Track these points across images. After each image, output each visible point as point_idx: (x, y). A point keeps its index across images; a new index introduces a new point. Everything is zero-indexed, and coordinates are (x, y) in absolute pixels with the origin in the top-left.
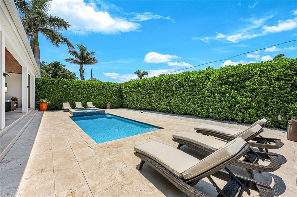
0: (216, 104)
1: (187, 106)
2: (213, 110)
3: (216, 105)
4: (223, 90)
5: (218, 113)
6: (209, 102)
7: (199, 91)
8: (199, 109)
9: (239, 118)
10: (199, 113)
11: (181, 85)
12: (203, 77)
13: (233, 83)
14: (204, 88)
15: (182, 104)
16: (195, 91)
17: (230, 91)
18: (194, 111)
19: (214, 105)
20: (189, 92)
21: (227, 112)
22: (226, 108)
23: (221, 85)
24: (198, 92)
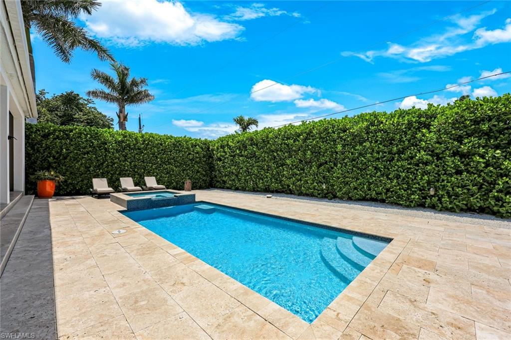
0: (444, 177)
1: (370, 184)
2: (436, 191)
3: (443, 181)
4: (464, 148)
5: (450, 197)
6: (425, 173)
7: (400, 152)
8: (400, 189)
9: (502, 206)
10: (400, 197)
11: (358, 139)
12: (410, 124)
13: (488, 134)
14: (413, 145)
15: (358, 179)
16: (390, 153)
17: (482, 150)
18: (386, 194)
19: (438, 181)
20: (375, 155)
21: (472, 195)
22: (470, 187)
23: (460, 139)
24: (399, 154)
